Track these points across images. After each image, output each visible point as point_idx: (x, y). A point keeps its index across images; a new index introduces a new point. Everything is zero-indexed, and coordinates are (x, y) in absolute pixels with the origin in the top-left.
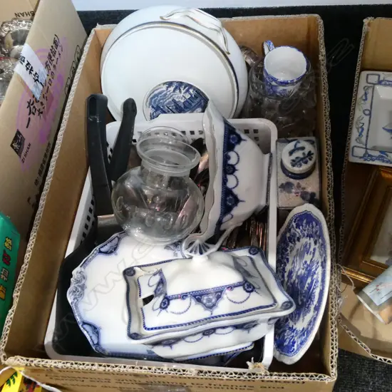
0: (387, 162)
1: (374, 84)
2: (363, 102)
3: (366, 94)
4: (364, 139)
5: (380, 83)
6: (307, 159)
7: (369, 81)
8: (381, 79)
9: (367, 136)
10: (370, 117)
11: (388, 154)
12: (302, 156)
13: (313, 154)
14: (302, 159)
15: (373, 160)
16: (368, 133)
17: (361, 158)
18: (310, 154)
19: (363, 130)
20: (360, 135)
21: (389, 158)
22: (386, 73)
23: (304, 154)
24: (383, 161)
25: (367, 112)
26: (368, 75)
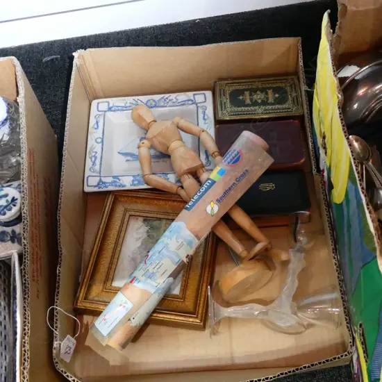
0: (120, 186)
1: (105, 111)
2: (95, 131)
3: (97, 122)
4: (97, 167)
5: (110, 109)
6: (11, 205)
7: (100, 109)
8: (111, 105)
9: (101, 164)
10: (103, 145)
11: (120, 178)
12: (5, 204)
13: (17, 199)
14: (6, 207)
15: (106, 187)
16: (101, 161)
17: (95, 186)
18: (14, 200)
19: (96, 158)
20: (94, 163)
21: (121, 182)
22: (114, 99)
23: (7, 201)
24: (116, 186)
25: (99, 140)
26: (98, 103)
